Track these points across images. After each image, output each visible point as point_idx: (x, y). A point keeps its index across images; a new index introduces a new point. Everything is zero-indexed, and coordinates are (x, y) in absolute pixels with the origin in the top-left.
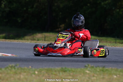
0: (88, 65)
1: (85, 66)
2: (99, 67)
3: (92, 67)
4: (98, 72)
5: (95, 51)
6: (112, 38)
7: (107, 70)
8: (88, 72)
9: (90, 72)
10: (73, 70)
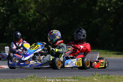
0: (95, 73)
1: (93, 75)
2: (104, 75)
3: (98, 75)
4: (105, 79)
5: (95, 63)
6: (103, 51)
7: (111, 77)
8: (96, 79)
9: (97, 80)
10: (83, 78)
